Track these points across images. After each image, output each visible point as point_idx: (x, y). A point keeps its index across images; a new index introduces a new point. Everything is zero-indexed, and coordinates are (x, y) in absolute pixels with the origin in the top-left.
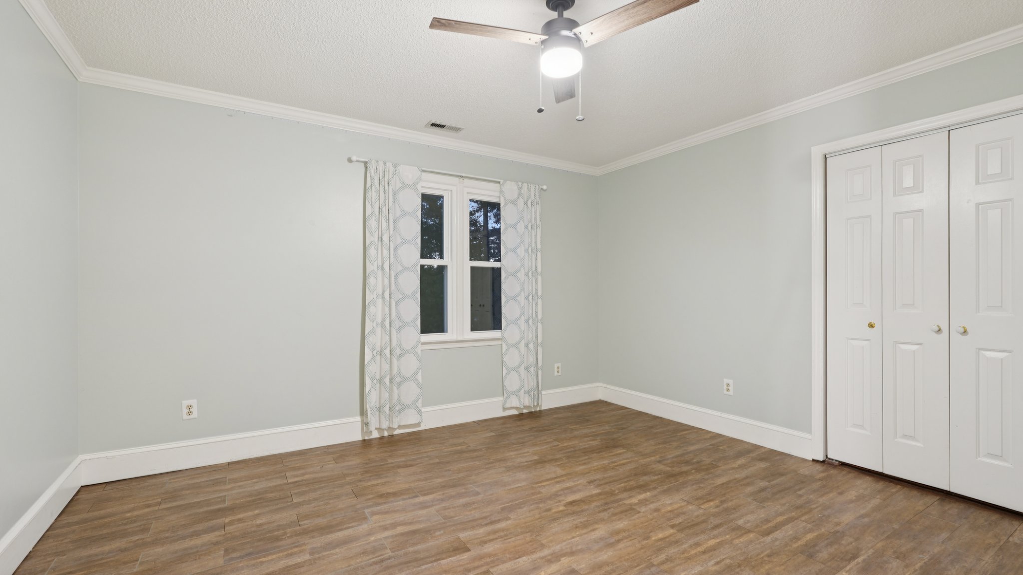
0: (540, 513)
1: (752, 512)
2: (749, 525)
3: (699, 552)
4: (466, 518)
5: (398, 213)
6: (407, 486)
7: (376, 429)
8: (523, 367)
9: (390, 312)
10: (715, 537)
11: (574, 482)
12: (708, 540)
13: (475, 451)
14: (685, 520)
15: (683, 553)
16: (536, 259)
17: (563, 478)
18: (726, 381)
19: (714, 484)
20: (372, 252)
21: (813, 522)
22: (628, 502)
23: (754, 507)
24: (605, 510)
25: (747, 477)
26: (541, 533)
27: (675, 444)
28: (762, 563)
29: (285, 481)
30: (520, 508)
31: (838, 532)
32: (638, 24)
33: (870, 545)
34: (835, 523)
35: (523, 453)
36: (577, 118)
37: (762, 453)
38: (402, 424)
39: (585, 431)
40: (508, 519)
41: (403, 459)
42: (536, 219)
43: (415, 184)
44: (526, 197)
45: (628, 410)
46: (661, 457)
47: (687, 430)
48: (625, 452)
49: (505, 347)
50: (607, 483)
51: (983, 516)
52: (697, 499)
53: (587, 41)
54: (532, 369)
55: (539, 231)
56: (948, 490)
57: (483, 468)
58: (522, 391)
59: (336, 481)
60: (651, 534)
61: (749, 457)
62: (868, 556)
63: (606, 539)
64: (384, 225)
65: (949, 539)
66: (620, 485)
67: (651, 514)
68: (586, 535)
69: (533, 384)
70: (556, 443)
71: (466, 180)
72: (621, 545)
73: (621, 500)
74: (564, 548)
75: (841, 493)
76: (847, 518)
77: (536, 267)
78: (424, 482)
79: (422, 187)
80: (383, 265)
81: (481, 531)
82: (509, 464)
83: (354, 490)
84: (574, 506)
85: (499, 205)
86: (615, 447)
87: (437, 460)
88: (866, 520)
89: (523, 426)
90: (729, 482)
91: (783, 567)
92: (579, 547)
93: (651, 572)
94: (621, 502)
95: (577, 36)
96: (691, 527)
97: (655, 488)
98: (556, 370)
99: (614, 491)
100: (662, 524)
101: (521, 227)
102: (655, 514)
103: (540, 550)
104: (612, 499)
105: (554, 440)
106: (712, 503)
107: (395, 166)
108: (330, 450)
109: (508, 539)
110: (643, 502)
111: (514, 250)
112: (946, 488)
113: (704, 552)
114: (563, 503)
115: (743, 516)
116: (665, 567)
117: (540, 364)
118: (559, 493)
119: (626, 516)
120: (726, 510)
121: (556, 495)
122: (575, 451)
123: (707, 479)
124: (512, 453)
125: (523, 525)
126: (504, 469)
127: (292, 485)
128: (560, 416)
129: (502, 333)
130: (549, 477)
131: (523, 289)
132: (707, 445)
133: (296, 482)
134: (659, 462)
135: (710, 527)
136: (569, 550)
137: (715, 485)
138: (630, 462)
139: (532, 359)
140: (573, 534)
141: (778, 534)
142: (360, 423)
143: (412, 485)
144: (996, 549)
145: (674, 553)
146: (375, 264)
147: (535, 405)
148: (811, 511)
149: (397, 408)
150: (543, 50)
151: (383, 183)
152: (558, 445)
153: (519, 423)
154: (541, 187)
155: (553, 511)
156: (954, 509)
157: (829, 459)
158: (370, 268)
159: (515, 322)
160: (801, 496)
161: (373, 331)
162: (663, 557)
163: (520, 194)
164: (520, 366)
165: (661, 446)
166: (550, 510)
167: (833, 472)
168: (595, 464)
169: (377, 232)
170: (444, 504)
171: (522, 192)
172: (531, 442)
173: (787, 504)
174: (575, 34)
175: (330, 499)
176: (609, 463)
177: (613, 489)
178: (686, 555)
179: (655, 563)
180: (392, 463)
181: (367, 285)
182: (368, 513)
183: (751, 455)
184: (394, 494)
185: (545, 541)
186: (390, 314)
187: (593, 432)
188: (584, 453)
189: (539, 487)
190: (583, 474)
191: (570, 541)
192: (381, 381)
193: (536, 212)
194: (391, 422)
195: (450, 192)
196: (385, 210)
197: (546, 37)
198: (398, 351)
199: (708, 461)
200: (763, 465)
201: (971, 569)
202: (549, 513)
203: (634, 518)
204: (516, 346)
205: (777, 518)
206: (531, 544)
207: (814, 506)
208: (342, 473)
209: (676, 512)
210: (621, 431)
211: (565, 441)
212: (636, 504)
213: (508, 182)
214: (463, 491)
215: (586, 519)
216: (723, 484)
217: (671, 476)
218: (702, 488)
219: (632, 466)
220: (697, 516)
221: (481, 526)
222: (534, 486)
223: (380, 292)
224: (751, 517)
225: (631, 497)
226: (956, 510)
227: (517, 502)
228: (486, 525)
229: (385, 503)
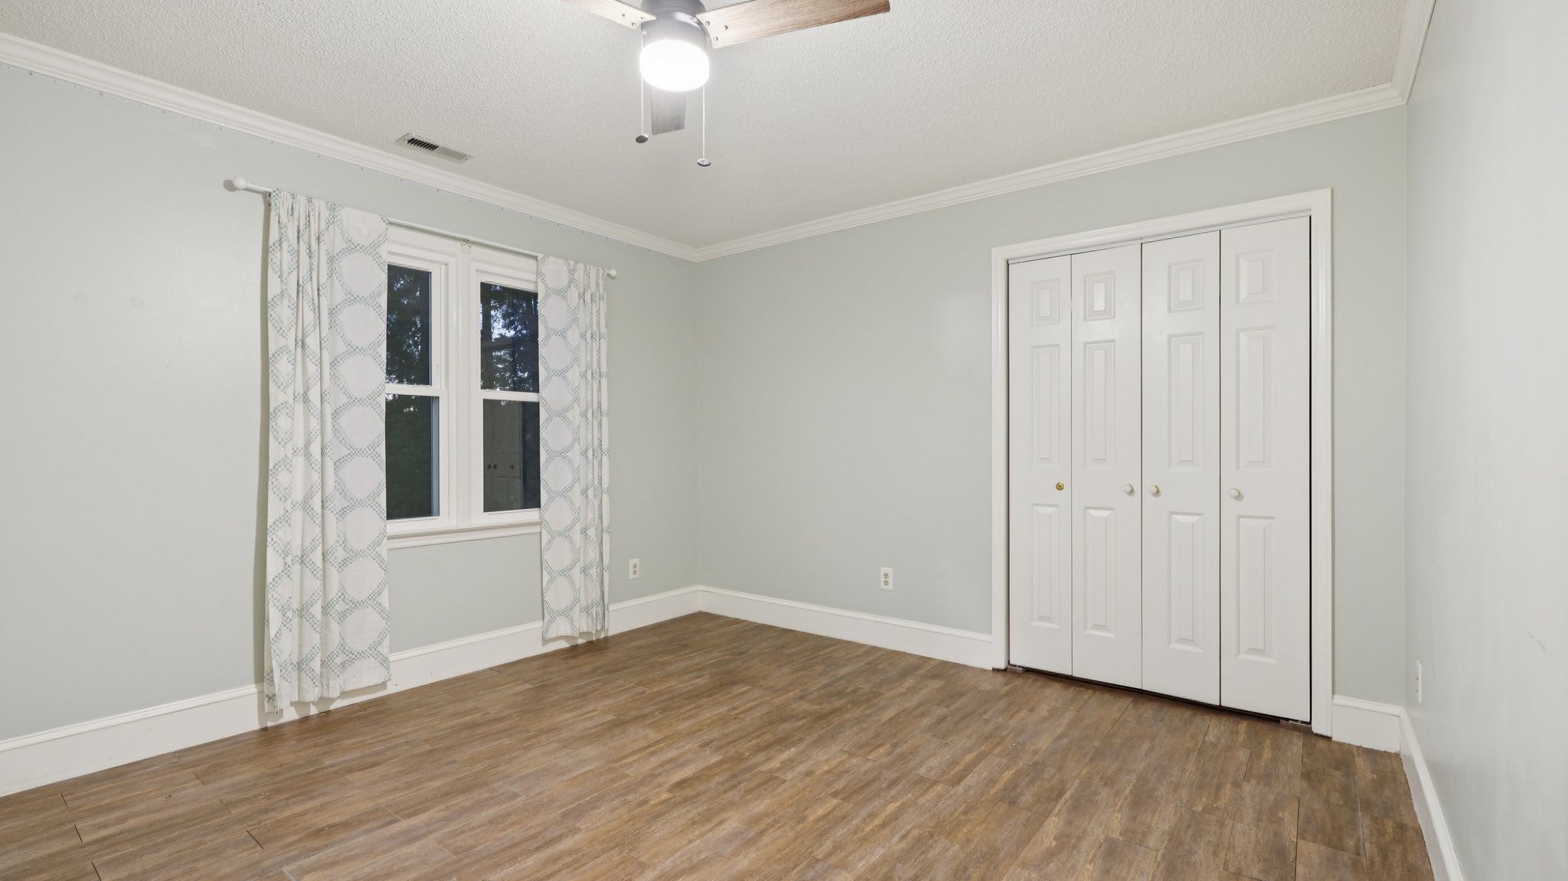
0: (630, 812)
1: (934, 754)
2: (933, 773)
3: (876, 826)
4: (498, 843)
5: (339, 296)
6: (371, 805)
7: (292, 704)
8: (577, 569)
9: (322, 481)
10: (894, 799)
11: (678, 749)
12: (885, 806)
13: (499, 720)
14: (850, 781)
15: (855, 832)
16: (599, 390)
17: (658, 746)
18: (884, 570)
19: (879, 721)
20: (282, 367)
21: (1008, 755)
22: (764, 768)
23: (935, 746)
24: (733, 787)
25: (919, 705)
26: (637, 845)
27: (819, 668)
28: (958, 825)
29: (76, 841)
30: (593, 808)
31: (1037, 763)
32: (799, 28)
33: (1074, 774)
34: (1033, 751)
35: (587, 713)
36: (699, 161)
37: (933, 667)
38: (350, 687)
39: (684, 664)
40: (575, 831)
41: (357, 754)
42: (598, 323)
43: (375, 246)
44: (582, 285)
45: (745, 624)
46: (802, 691)
47: (830, 646)
48: (750, 689)
49: (545, 537)
50: (730, 743)
51: (1178, 715)
52: (862, 746)
53: (717, 39)
54: (594, 571)
55: (604, 343)
56: (1140, 688)
57: (519, 749)
58: (577, 608)
59: (206, 821)
60: (807, 812)
61: (918, 675)
62: (1076, 789)
63: (743, 833)
64: (309, 316)
65: (1152, 749)
66: (750, 743)
67: (801, 781)
68: (710, 834)
69: (595, 595)
70: (641, 689)
71: (474, 248)
72: (766, 839)
73: (755, 766)
74: (678, 863)
75: (1032, 710)
76: (1044, 742)
77: (599, 403)
78: (406, 792)
79: (390, 253)
80: (305, 393)
81: (530, 862)
82: (564, 735)
83: (253, 833)
84: (684, 789)
85: (535, 296)
86: (733, 683)
87: (428, 747)
88: (1065, 741)
89: (580, 666)
90: (898, 715)
91: (984, 826)
92: (703, 856)
93: (816, 871)
94: (755, 770)
95: (702, 28)
96: (859, 791)
97: (801, 740)
98: (631, 570)
99: (743, 754)
100: (819, 794)
101: (573, 335)
102: (808, 779)
103: (640, 873)
104: (742, 766)
105: (636, 684)
106: (881, 750)
107: (333, 208)
108: (184, 759)
109: (580, 867)
110: (789, 765)
111: (562, 374)
112: (1138, 686)
113: (883, 826)
114: (665, 787)
115: (924, 762)
116: (834, 859)
117: (606, 562)
118: (658, 771)
119: (766, 790)
120: (902, 757)
121: (652, 776)
122: (673, 698)
123: (870, 715)
124: (567, 716)
125: (605, 837)
126: (556, 745)
127: (93, 848)
128: (639, 643)
129: (540, 513)
130: (636, 748)
131: (577, 439)
132: (862, 664)
133: (105, 839)
134: (801, 698)
135: (884, 785)
136: (686, 865)
137: (881, 722)
138: (759, 705)
139: (593, 555)
140: (690, 836)
141: (970, 780)
142: (255, 699)
143: (382, 801)
144: (1196, 753)
145: (842, 835)
146: (290, 391)
147: (599, 628)
148: (1003, 739)
149: (338, 660)
150: (646, 39)
151: (306, 237)
152: (643, 692)
153: (573, 662)
154: (607, 272)
155: (652, 802)
156: (1148, 710)
157: (1011, 665)
158: (276, 397)
159: (563, 493)
160: (987, 721)
161: (285, 519)
162: (828, 845)
163: (572, 281)
164: (572, 567)
165: (799, 674)
166: (645, 802)
167: (1018, 682)
168: (708, 715)
169: (294, 329)
170: (453, 826)
171: (576, 277)
172: (597, 692)
173: (974, 735)
174: (700, 23)
175: (197, 860)
176: (728, 711)
177: (740, 750)
178: (860, 835)
179: (819, 857)
180: (331, 766)
181: (271, 431)
182: (290, 873)
183: (920, 672)
184: (346, 825)
185: (646, 856)
186: (322, 486)
187: (697, 664)
188: (686, 699)
189: (622, 766)
190: (691, 734)
191: (686, 849)
192: (302, 612)
193: (598, 312)
194: (325, 687)
195: (443, 267)
196: (310, 289)
197: (649, 17)
198: (340, 554)
199: (866, 688)
200: (936, 684)
201: (1178, 784)
202: (645, 808)
203: (778, 791)
204: (565, 534)
205: (966, 757)
206: (622, 866)
207: (1005, 733)
208: (221, 801)
209: (835, 771)
210: (738, 657)
211: (654, 684)
212: (778, 769)
213: (551, 258)
214: (486, 795)
215: (705, 807)
216: (891, 719)
217: (821, 717)
218: (865, 729)
219: (764, 710)
220: (866, 772)
221: (529, 853)
222: (613, 766)
223: (301, 444)
224: (934, 762)
225: (768, 759)
226: (1151, 712)
227: (587, 799)
228: (538, 849)
229: (327, 846)
